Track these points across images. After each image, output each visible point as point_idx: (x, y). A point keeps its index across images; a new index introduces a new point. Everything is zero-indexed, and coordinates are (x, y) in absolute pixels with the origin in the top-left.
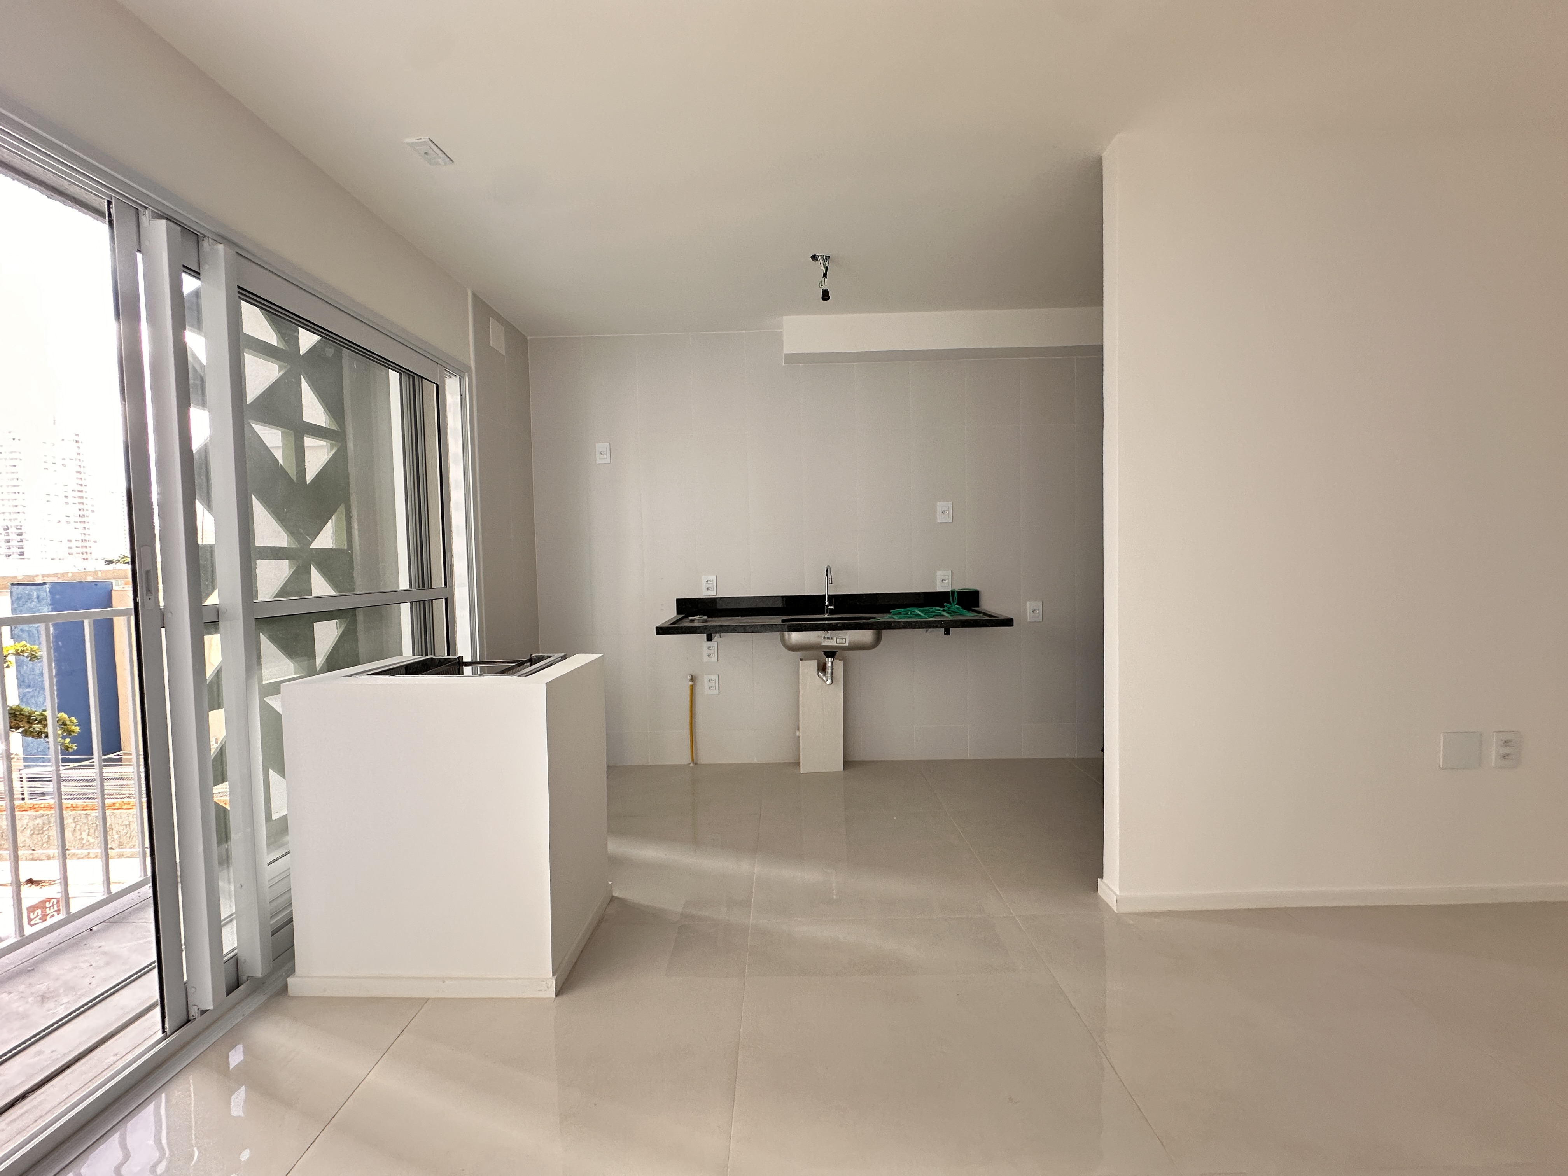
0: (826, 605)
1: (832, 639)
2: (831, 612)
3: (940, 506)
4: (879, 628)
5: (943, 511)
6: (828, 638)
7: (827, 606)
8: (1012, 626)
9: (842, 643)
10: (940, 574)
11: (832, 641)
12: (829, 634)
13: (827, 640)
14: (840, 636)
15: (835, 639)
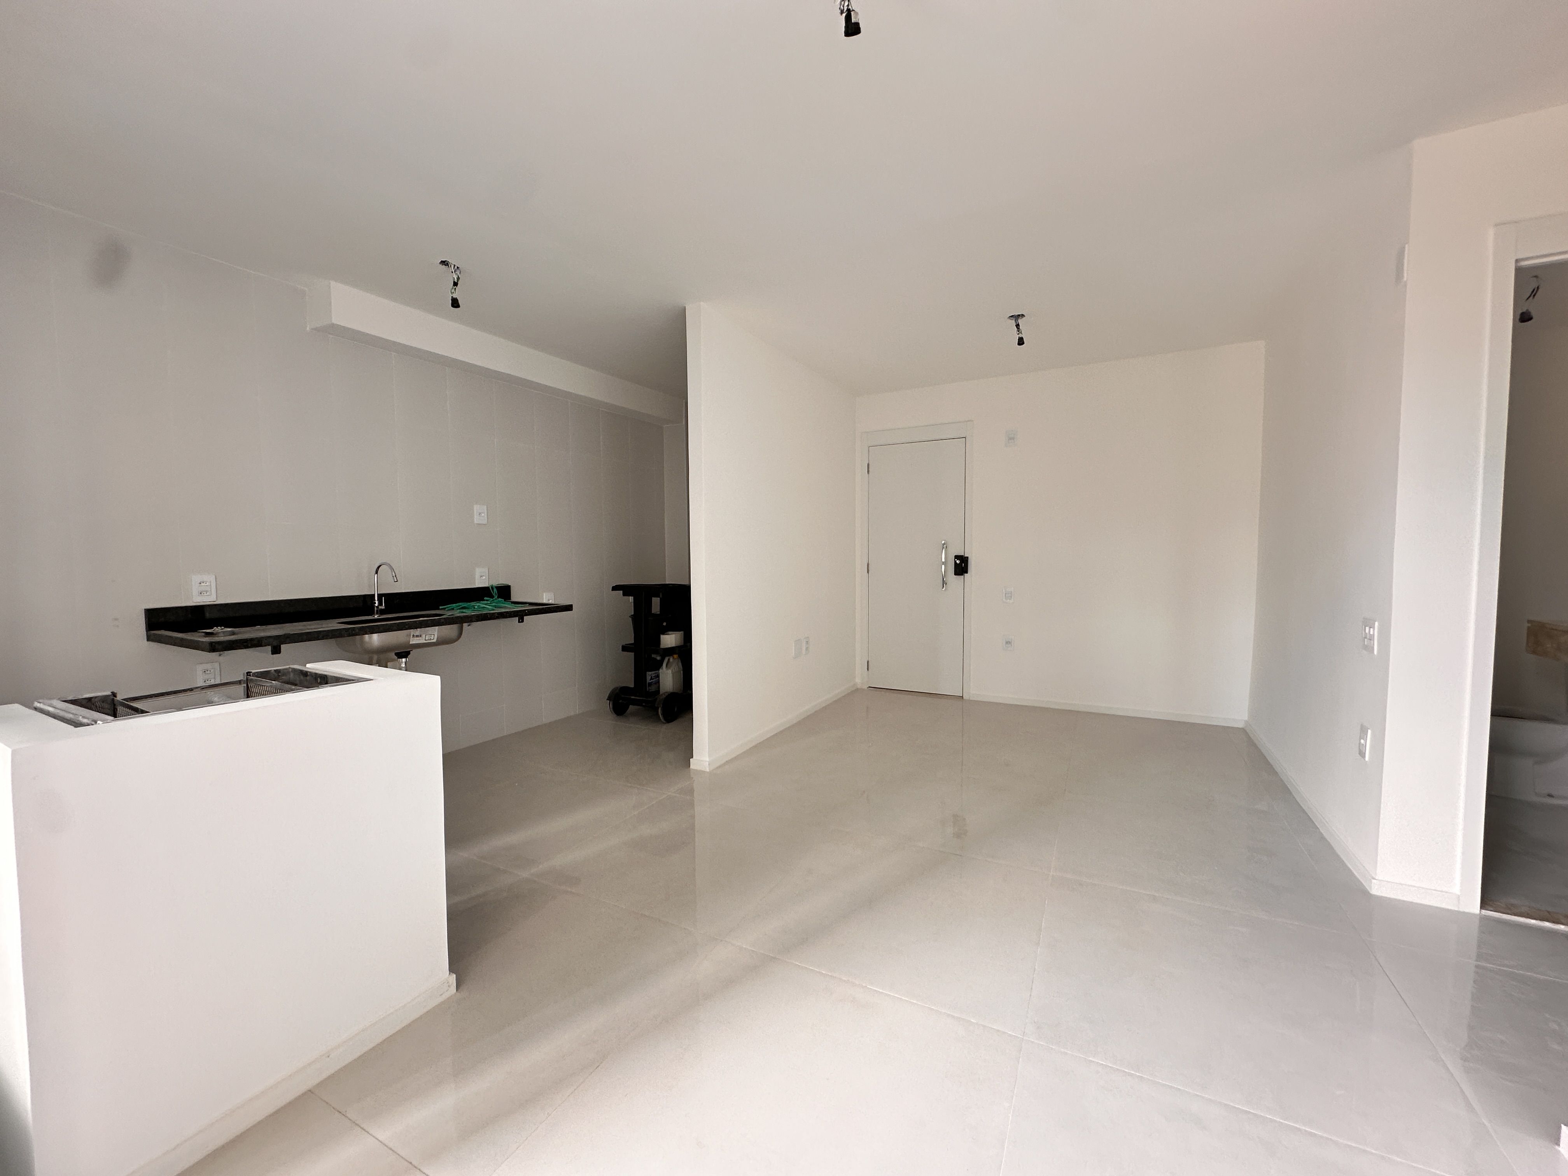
0: (376, 605)
1: (421, 636)
2: (382, 612)
3: (477, 508)
4: (459, 621)
5: (480, 514)
6: (417, 636)
7: (377, 607)
8: (572, 610)
9: (430, 639)
10: (478, 571)
11: (420, 638)
12: (418, 632)
13: (416, 638)
14: (430, 632)
15: (424, 636)
